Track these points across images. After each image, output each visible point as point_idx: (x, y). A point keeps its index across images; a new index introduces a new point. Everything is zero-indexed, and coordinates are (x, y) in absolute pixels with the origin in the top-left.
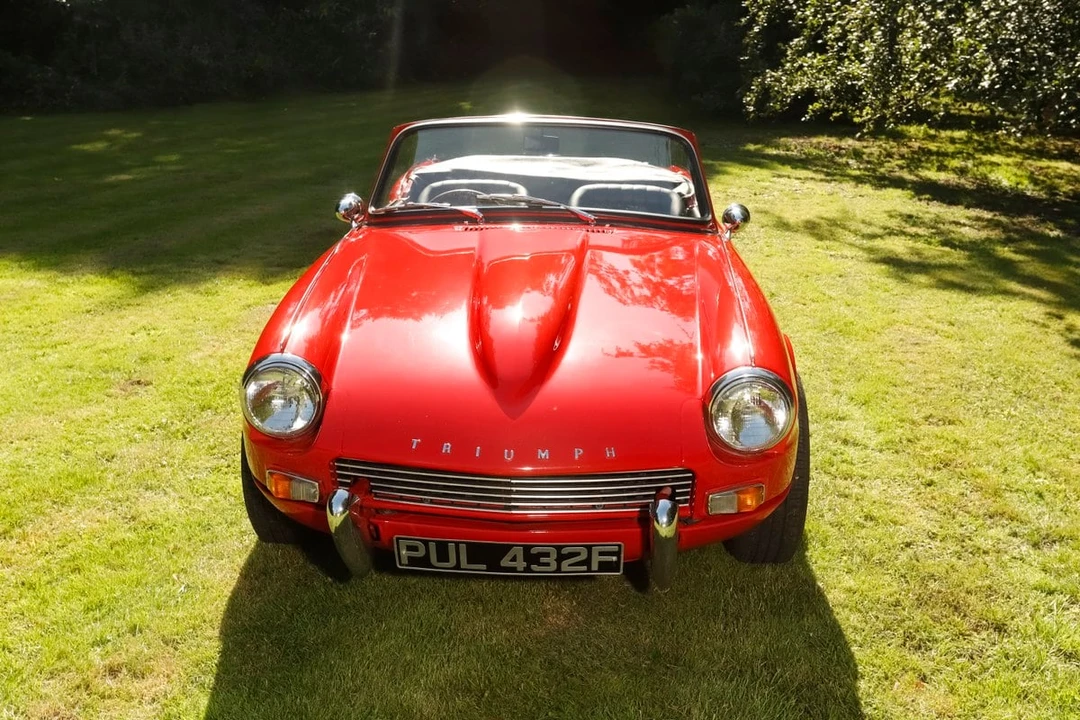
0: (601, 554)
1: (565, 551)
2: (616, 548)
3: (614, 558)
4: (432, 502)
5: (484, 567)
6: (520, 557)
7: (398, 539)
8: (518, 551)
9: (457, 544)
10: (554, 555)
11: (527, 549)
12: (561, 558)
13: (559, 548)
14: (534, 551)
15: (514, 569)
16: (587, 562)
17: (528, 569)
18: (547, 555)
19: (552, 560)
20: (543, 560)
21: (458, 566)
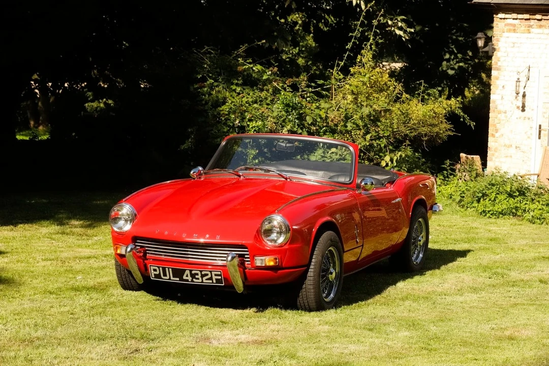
0: (216, 275)
1: (203, 273)
2: (219, 273)
3: (220, 277)
4: (165, 255)
5: (178, 279)
6: (189, 275)
7: (150, 266)
8: (187, 272)
9: (169, 268)
10: (200, 275)
11: (191, 271)
12: (203, 276)
13: (201, 271)
14: (193, 272)
15: (187, 280)
16: (211, 279)
17: (192, 281)
18: (197, 274)
19: (199, 276)
20: (197, 277)
21: (170, 279)
